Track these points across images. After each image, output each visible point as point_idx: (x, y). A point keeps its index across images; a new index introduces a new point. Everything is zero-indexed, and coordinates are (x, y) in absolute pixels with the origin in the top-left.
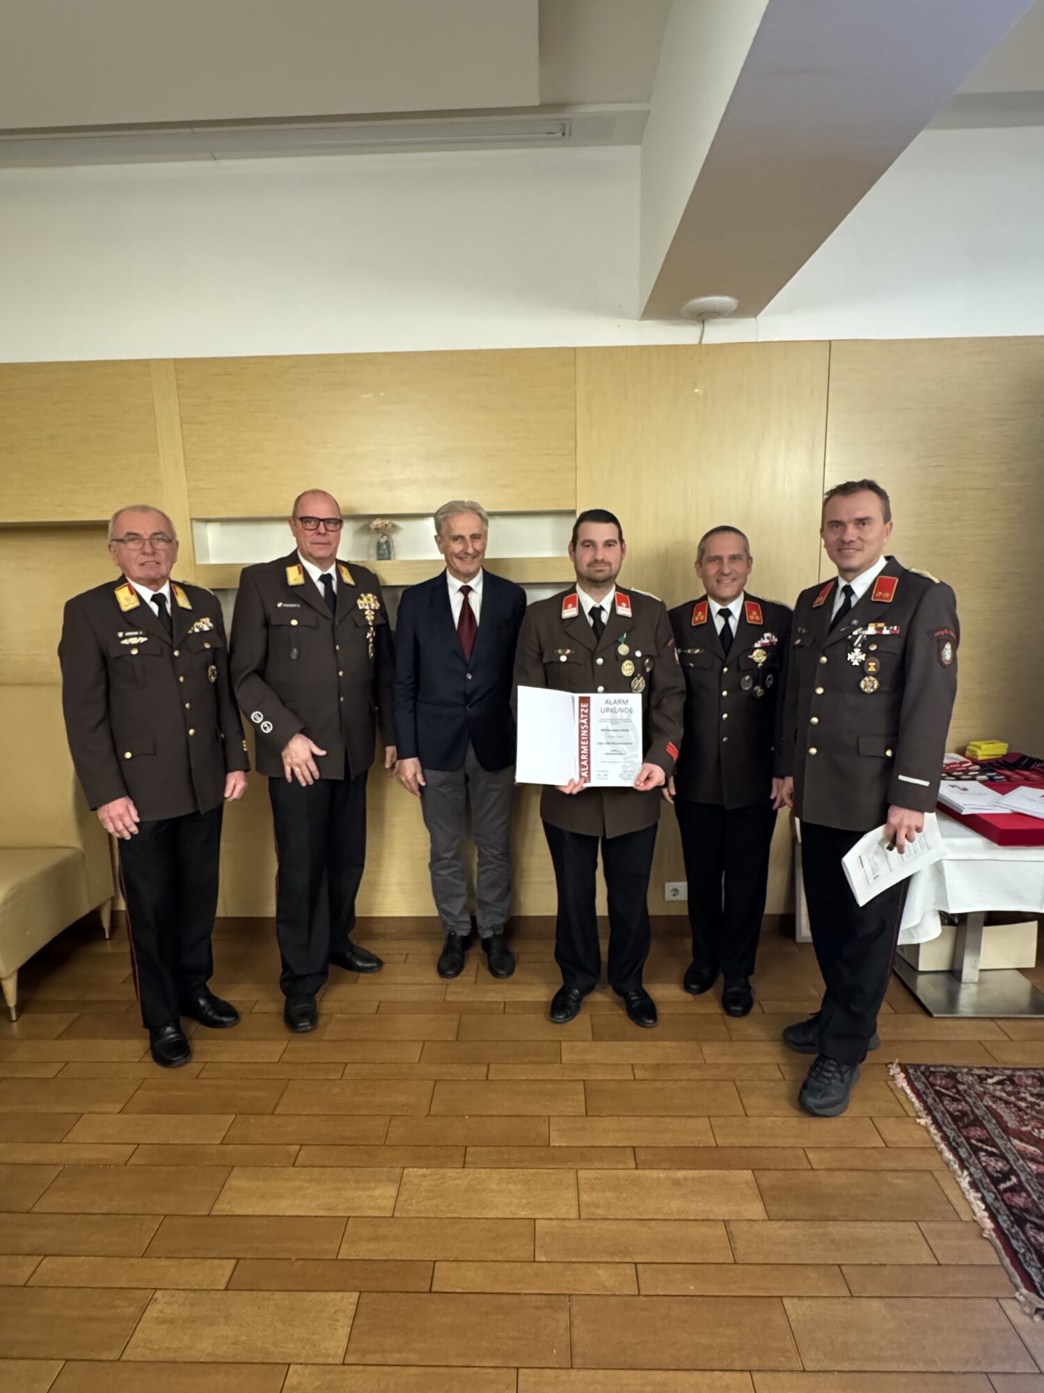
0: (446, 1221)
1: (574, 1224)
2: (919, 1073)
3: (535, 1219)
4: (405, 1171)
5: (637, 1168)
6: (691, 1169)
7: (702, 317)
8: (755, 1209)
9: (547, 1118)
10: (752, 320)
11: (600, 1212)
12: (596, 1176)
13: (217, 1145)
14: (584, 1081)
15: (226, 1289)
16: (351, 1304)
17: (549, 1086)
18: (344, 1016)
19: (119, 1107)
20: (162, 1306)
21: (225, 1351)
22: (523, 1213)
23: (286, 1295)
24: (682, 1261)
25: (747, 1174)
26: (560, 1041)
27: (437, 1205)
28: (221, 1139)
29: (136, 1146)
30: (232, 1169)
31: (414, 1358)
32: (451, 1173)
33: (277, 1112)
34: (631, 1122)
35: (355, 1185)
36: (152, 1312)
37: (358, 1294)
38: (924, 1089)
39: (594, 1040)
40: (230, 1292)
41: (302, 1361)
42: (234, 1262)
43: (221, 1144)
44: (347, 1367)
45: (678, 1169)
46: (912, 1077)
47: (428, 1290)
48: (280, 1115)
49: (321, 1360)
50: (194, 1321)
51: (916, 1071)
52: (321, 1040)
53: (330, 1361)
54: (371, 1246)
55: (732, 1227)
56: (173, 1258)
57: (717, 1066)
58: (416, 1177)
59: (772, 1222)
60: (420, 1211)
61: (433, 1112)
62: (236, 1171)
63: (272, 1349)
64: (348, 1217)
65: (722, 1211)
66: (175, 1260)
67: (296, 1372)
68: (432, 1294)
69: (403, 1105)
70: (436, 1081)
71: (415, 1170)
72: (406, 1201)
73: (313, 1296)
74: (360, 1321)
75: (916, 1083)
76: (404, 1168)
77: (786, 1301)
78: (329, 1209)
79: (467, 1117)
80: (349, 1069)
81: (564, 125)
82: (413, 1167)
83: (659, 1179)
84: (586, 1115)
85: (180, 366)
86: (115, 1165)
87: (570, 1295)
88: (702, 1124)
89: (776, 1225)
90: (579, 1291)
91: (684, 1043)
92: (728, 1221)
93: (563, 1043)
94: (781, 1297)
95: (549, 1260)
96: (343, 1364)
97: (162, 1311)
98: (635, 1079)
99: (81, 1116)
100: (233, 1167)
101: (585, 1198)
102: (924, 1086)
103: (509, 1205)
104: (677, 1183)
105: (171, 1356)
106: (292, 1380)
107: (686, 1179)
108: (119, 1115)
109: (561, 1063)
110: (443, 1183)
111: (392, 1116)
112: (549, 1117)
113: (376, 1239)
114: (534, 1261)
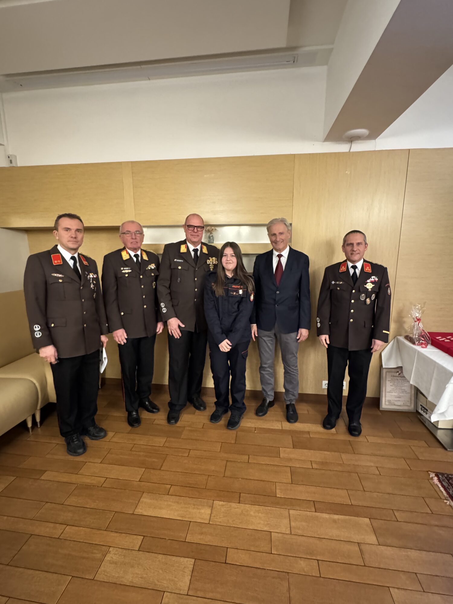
0: (232, 528)
1: (289, 536)
2: (444, 478)
3: (271, 532)
4: (215, 502)
5: (316, 512)
6: (341, 515)
7: (352, 139)
8: (372, 539)
9: (275, 483)
10: (373, 141)
11: (300, 532)
12: (299, 513)
13: (137, 481)
14: (290, 467)
15: (138, 550)
16: (191, 564)
17: (275, 468)
18: (190, 428)
19: (100, 461)
20: (112, 555)
21: (138, 581)
22: (266, 528)
23: (164, 556)
24: (340, 562)
25: (367, 520)
26: (279, 447)
27: (228, 520)
28: (139, 479)
29: (106, 479)
30: (143, 493)
31: (219, 596)
32: (233, 505)
33: (162, 469)
34: (313, 489)
35: (193, 507)
36: (108, 558)
37: (193, 560)
38: (447, 486)
39: (293, 448)
40: (140, 552)
41: (169, 591)
42: (142, 537)
43: (139, 481)
44: (189, 596)
45: (334, 514)
46: (441, 479)
47: (225, 562)
48: (163, 470)
49: (177, 592)
50: (125, 564)
51: (443, 477)
52: (180, 438)
53: (182, 592)
54: (199, 537)
55: (363, 547)
56: (117, 532)
57: (349, 465)
58: (219, 505)
59: (381, 546)
60: (220, 522)
61: (226, 475)
62: (145, 495)
63: (157, 583)
64: (190, 522)
65: (356, 538)
66: (118, 533)
67: (167, 596)
68: (226, 564)
69: (213, 471)
70: (227, 461)
71: (218, 502)
72: (214, 516)
73: (174, 558)
74: (195, 573)
75: (443, 482)
76: (214, 500)
77: (391, 589)
78: (182, 517)
79: (240, 479)
80: (192, 452)
81: (295, 57)
82: (218, 501)
83: (326, 518)
84: (292, 484)
85: (134, 164)
86: (97, 486)
87: (288, 573)
88: (344, 493)
89: (383, 548)
90: (292, 571)
91: (333, 453)
92: (359, 543)
93: (280, 448)
94: (388, 587)
95: (278, 553)
96: (187, 595)
97: (112, 558)
98: (313, 468)
99: (85, 463)
100: (144, 492)
101: (293, 524)
102: (447, 484)
103: (259, 524)
104: (335, 521)
105: (114, 580)
106: (165, 600)
107: (338, 519)
108: (101, 464)
109: (280, 458)
110: (231, 510)
111: (209, 475)
112: (276, 482)
113: (202, 534)
114: (271, 553)
